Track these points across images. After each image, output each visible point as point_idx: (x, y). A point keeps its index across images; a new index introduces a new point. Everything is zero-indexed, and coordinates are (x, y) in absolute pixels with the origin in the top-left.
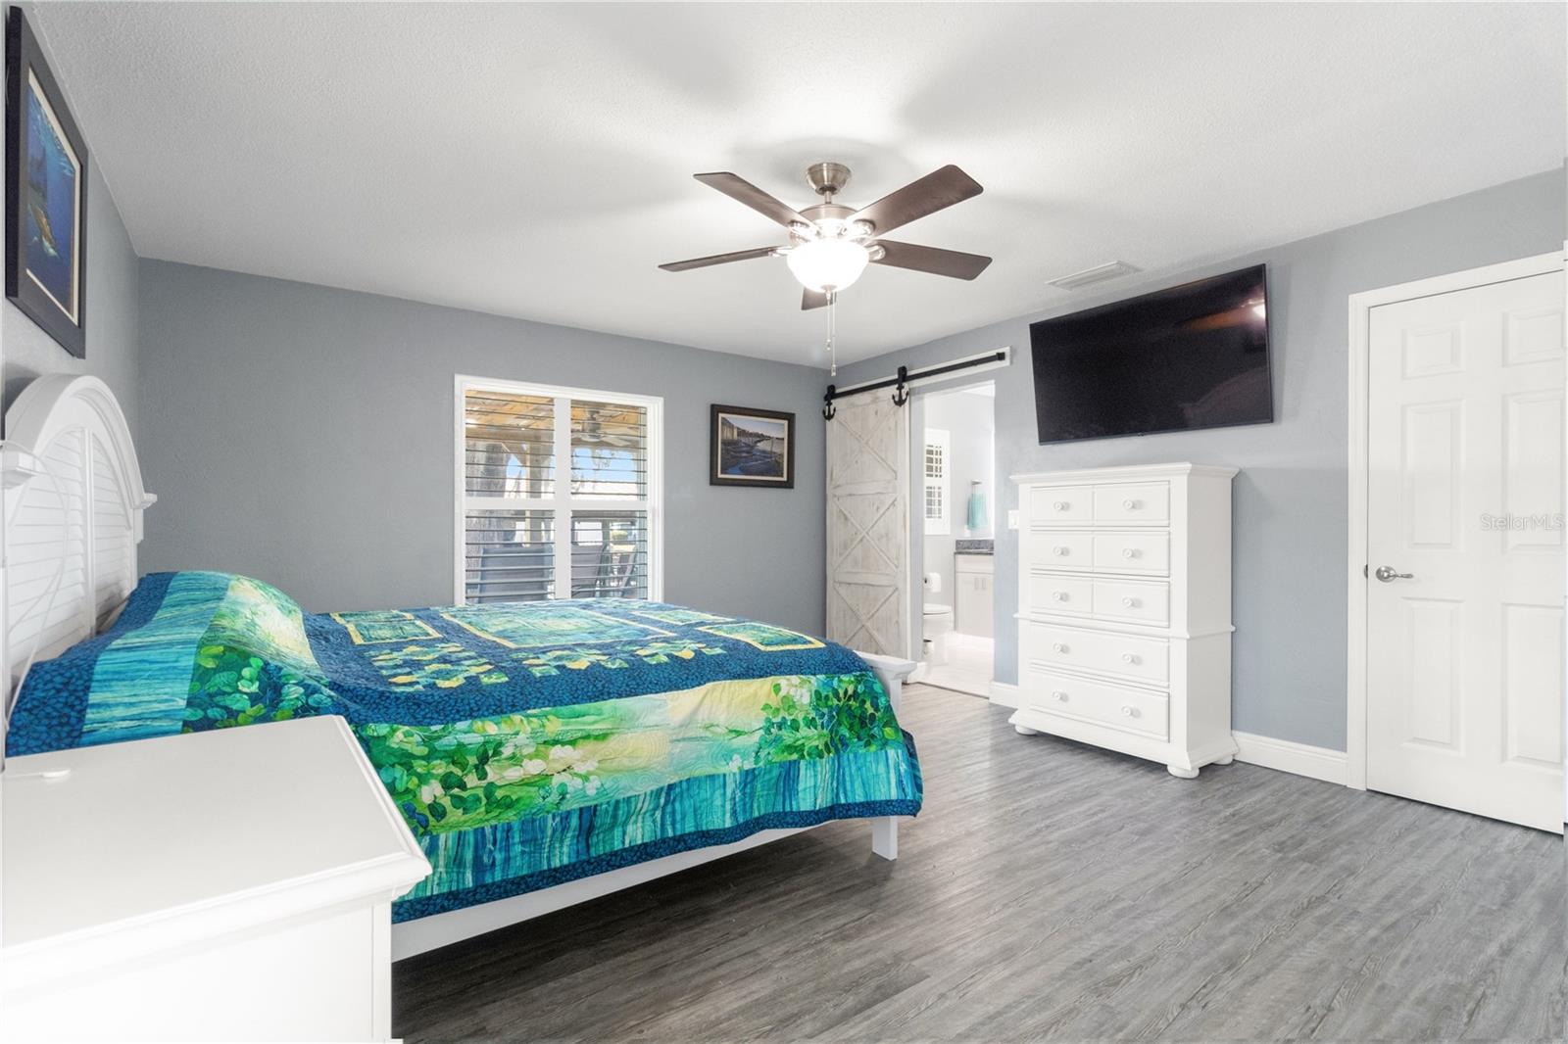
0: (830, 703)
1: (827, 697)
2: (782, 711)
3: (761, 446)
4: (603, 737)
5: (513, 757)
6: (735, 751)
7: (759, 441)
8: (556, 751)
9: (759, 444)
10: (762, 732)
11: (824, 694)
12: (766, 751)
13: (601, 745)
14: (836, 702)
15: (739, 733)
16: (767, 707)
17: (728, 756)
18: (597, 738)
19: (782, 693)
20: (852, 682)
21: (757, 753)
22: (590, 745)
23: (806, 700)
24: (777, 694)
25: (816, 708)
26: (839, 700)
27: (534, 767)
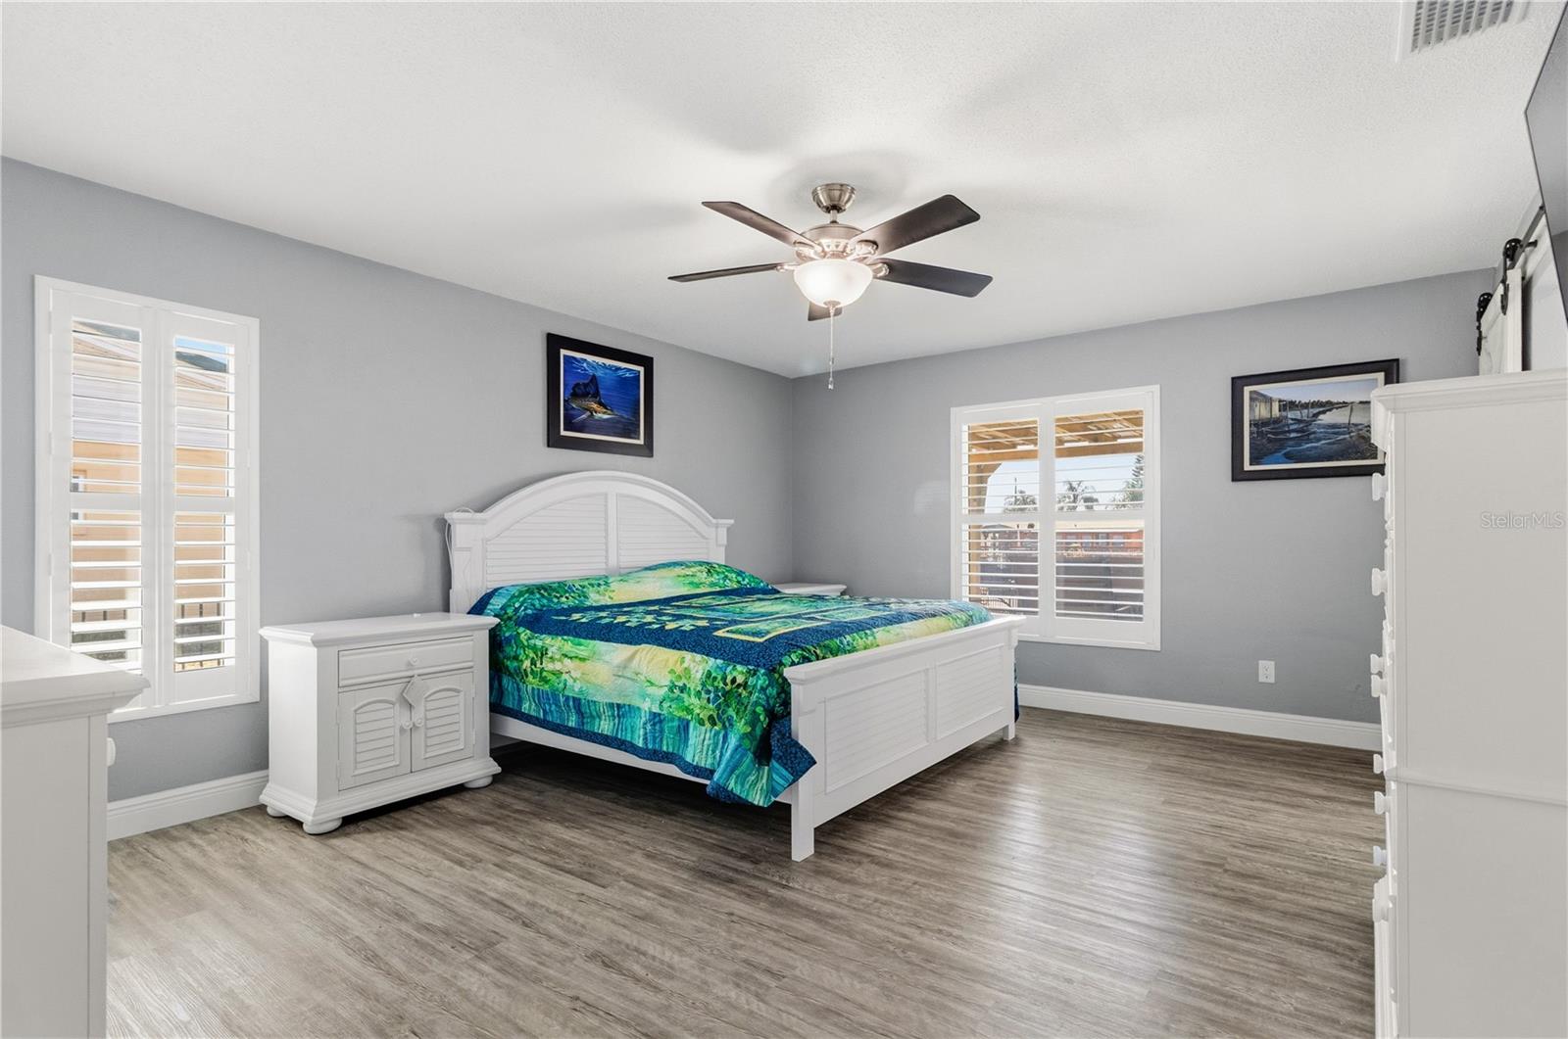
0: (716, 684)
1: (715, 678)
2: (683, 678)
3: (1327, 418)
4: (583, 660)
5: (551, 658)
6: (649, 695)
7: (1324, 412)
8: (567, 661)
9: (1321, 417)
10: (666, 689)
11: (714, 675)
12: (669, 704)
13: (582, 664)
14: (721, 685)
15: (652, 684)
16: (672, 671)
17: (644, 696)
18: (580, 659)
19: (685, 665)
20: (743, 673)
21: (661, 702)
22: (577, 662)
23: (699, 675)
24: (681, 664)
25: (703, 685)
26: (726, 684)
27: (558, 666)
